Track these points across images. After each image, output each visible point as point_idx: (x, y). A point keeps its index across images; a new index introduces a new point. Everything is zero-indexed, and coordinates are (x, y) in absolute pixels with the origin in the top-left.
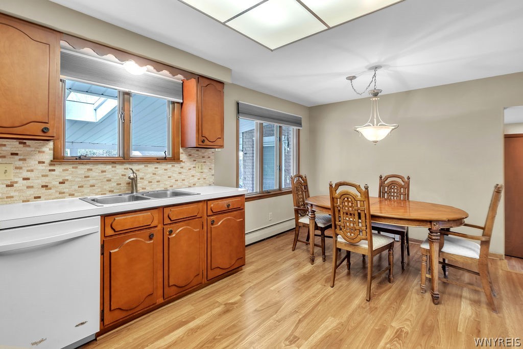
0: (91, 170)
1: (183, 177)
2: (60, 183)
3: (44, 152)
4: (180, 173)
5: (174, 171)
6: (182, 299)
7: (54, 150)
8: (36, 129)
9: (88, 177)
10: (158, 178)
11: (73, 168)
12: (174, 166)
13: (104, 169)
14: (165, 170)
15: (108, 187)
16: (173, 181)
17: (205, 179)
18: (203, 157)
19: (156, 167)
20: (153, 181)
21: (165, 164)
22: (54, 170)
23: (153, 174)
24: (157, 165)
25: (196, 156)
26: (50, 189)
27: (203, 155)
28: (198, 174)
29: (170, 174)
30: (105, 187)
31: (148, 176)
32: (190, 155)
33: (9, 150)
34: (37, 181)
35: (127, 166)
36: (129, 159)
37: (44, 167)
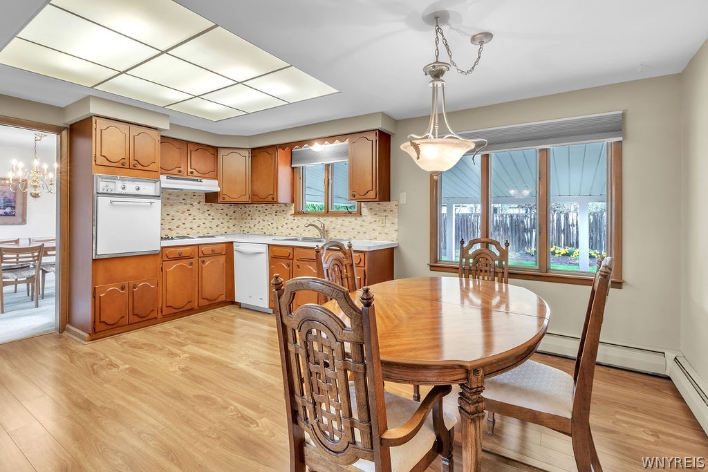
1: (364, 230)
3: (291, 209)
4: (362, 226)
5: (357, 223)
7: (295, 207)
8: (270, 198)
9: (303, 224)
10: (344, 229)
11: (302, 218)
12: (357, 219)
14: (350, 222)
16: (356, 233)
17: (386, 234)
18: (385, 211)
21: (350, 218)
23: (341, 225)
24: (344, 218)
25: (377, 209)
27: (385, 208)
28: (379, 228)
29: (353, 226)
32: (371, 209)
33: (282, 209)
34: (290, 226)
35: (325, 218)
36: (328, 213)
37: (292, 217)
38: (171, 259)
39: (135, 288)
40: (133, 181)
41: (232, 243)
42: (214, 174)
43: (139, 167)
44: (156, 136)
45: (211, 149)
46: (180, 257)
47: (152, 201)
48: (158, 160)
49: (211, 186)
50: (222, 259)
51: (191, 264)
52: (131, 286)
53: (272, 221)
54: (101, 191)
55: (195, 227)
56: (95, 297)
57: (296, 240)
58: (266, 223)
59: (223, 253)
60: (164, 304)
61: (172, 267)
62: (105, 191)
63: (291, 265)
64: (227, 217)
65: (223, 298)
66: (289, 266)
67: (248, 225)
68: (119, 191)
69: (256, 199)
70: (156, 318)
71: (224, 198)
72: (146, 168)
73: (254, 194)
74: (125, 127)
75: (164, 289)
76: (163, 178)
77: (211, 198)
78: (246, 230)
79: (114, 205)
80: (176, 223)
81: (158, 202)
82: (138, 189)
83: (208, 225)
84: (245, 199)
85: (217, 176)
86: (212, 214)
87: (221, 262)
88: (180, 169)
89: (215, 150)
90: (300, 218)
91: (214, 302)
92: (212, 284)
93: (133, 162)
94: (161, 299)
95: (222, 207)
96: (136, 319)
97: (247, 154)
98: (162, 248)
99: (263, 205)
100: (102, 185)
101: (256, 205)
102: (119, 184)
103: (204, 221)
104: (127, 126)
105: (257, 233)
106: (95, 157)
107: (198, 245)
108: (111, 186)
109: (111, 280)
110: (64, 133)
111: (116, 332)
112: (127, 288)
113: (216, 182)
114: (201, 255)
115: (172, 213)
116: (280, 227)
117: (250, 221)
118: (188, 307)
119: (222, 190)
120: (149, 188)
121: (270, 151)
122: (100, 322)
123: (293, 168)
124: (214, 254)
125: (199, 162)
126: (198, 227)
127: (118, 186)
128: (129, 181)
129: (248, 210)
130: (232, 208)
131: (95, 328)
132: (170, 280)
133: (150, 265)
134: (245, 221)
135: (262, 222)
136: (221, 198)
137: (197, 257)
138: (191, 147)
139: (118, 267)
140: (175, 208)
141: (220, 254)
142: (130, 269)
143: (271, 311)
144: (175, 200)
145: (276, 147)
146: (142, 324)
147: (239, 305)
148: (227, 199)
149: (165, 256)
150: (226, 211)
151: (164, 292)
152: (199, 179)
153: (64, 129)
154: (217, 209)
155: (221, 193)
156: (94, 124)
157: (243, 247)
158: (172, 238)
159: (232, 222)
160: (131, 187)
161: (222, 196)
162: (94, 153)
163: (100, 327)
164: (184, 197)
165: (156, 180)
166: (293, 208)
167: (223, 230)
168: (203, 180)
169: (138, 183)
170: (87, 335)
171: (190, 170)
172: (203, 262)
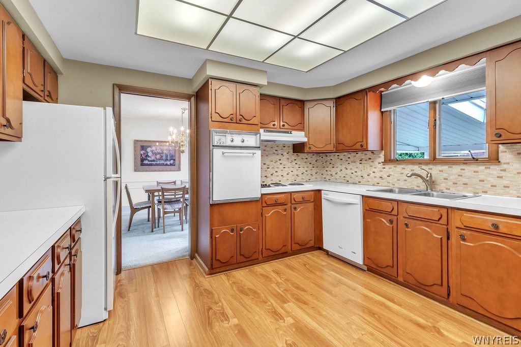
0: (404, 169)
1: (505, 182)
2: (388, 176)
3: (380, 157)
4: (500, 177)
5: (490, 174)
6: (428, 299)
7: (385, 155)
9: (403, 174)
10: (465, 180)
11: (394, 167)
12: (490, 168)
13: (413, 169)
14: (475, 172)
15: (415, 183)
16: (489, 186)
19: (462, 168)
20: (458, 183)
21: (475, 166)
22: (385, 168)
23: (459, 175)
24: (463, 167)
26: (383, 179)
29: (482, 177)
30: (413, 183)
31: (452, 177)
32: (519, 153)
33: (368, 156)
34: (378, 174)
35: (431, 166)
36: (434, 160)
37: (381, 166)
38: (269, 206)
39: (241, 231)
40: (239, 134)
41: (319, 191)
42: (301, 126)
43: (244, 121)
44: (256, 92)
45: (299, 104)
46: (276, 204)
47: (254, 151)
48: (258, 114)
49: (299, 137)
50: (311, 206)
51: (285, 210)
52: (239, 229)
53: (356, 170)
54: (215, 144)
55: (285, 175)
56: (212, 237)
57: (391, 191)
58: (349, 172)
59: (312, 200)
60: (264, 248)
61: (270, 213)
62: (218, 144)
63: (395, 222)
64: (311, 166)
65: (312, 244)
66: (391, 222)
67: (329, 173)
68: (229, 143)
69: (341, 147)
70: (258, 259)
71: (310, 148)
72: (249, 122)
73: (338, 143)
74: (233, 85)
75: (264, 233)
76: (262, 131)
77: (298, 148)
78: (328, 177)
79: (225, 156)
80: (271, 171)
81: (258, 153)
82: (243, 141)
83: (295, 172)
84: (331, 148)
85: (304, 127)
86: (299, 163)
87: (311, 210)
88: (274, 123)
89: (302, 103)
90: (392, 166)
91: (304, 247)
92: (303, 231)
93: (239, 117)
94: (261, 242)
95: (307, 156)
96: (243, 259)
97: (331, 104)
98: (262, 195)
99: (345, 153)
100: (216, 139)
101: (338, 154)
102: (229, 137)
103: (292, 169)
104: (234, 85)
105: (339, 181)
106: (211, 114)
107: (291, 193)
108: (223, 139)
109: (223, 223)
110: (193, 99)
111: (228, 268)
112: (235, 231)
113: (303, 133)
114: (293, 202)
115: (268, 163)
116: (365, 176)
117: (333, 170)
118: (283, 250)
119: (309, 140)
120: (251, 140)
121: (358, 96)
122: (216, 260)
123: (382, 113)
124: (304, 201)
125: (289, 116)
126: (288, 174)
127: (227, 140)
128: (236, 134)
129: (329, 158)
130: (315, 157)
131: (212, 265)
132: (269, 225)
133: (253, 210)
134: (327, 169)
135: (344, 170)
136: (308, 148)
137: (289, 204)
138: (282, 102)
139: (228, 210)
140: (270, 158)
141: (308, 201)
142: (237, 212)
143: (365, 268)
144: (269, 151)
145: (364, 91)
146: (247, 263)
147: (327, 253)
148: (313, 149)
149: (264, 202)
150: (309, 160)
151: (264, 235)
152: (289, 131)
153: (192, 96)
154: (303, 159)
155: (308, 143)
156: (210, 86)
157: (331, 196)
158: (269, 186)
159: (315, 170)
160: (237, 141)
161: (308, 146)
162: (210, 111)
163: (216, 264)
164: (276, 148)
165: (257, 133)
166: (382, 155)
167: (308, 178)
168: (293, 132)
169: (243, 136)
170: (207, 269)
171: (282, 123)
172: (295, 209)
